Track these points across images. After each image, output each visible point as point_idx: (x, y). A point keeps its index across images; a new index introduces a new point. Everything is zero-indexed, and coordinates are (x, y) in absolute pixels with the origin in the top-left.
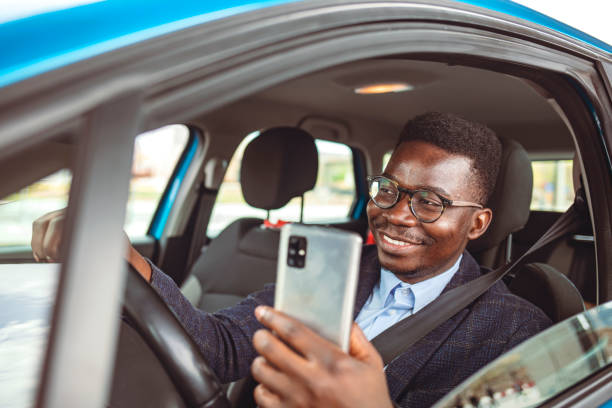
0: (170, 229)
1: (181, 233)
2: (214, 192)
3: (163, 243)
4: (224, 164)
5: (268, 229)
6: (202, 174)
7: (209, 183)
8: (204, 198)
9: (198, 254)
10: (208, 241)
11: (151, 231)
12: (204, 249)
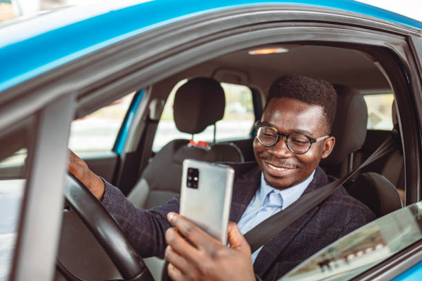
0: (127, 147)
1: (135, 150)
2: (156, 122)
3: (123, 156)
4: (163, 102)
5: (192, 146)
6: (147, 110)
7: (152, 116)
8: (150, 126)
9: (146, 164)
10: (153, 154)
11: (115, 149)
12: (151, 160)
